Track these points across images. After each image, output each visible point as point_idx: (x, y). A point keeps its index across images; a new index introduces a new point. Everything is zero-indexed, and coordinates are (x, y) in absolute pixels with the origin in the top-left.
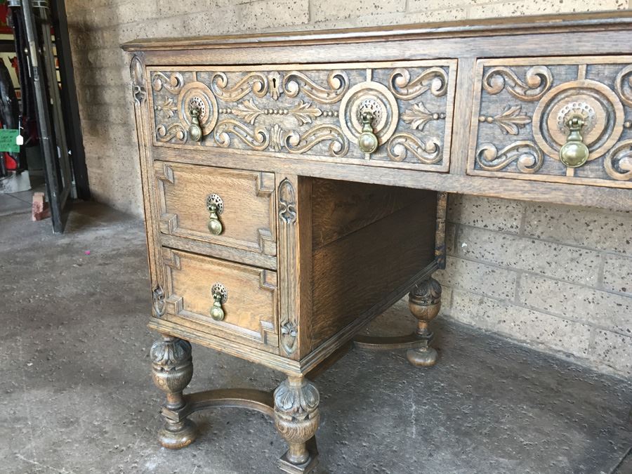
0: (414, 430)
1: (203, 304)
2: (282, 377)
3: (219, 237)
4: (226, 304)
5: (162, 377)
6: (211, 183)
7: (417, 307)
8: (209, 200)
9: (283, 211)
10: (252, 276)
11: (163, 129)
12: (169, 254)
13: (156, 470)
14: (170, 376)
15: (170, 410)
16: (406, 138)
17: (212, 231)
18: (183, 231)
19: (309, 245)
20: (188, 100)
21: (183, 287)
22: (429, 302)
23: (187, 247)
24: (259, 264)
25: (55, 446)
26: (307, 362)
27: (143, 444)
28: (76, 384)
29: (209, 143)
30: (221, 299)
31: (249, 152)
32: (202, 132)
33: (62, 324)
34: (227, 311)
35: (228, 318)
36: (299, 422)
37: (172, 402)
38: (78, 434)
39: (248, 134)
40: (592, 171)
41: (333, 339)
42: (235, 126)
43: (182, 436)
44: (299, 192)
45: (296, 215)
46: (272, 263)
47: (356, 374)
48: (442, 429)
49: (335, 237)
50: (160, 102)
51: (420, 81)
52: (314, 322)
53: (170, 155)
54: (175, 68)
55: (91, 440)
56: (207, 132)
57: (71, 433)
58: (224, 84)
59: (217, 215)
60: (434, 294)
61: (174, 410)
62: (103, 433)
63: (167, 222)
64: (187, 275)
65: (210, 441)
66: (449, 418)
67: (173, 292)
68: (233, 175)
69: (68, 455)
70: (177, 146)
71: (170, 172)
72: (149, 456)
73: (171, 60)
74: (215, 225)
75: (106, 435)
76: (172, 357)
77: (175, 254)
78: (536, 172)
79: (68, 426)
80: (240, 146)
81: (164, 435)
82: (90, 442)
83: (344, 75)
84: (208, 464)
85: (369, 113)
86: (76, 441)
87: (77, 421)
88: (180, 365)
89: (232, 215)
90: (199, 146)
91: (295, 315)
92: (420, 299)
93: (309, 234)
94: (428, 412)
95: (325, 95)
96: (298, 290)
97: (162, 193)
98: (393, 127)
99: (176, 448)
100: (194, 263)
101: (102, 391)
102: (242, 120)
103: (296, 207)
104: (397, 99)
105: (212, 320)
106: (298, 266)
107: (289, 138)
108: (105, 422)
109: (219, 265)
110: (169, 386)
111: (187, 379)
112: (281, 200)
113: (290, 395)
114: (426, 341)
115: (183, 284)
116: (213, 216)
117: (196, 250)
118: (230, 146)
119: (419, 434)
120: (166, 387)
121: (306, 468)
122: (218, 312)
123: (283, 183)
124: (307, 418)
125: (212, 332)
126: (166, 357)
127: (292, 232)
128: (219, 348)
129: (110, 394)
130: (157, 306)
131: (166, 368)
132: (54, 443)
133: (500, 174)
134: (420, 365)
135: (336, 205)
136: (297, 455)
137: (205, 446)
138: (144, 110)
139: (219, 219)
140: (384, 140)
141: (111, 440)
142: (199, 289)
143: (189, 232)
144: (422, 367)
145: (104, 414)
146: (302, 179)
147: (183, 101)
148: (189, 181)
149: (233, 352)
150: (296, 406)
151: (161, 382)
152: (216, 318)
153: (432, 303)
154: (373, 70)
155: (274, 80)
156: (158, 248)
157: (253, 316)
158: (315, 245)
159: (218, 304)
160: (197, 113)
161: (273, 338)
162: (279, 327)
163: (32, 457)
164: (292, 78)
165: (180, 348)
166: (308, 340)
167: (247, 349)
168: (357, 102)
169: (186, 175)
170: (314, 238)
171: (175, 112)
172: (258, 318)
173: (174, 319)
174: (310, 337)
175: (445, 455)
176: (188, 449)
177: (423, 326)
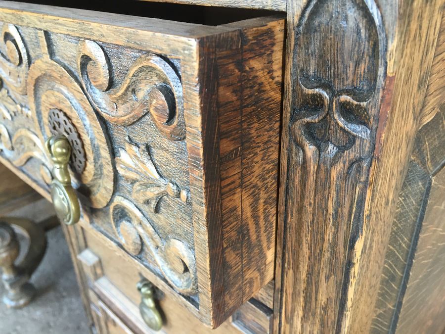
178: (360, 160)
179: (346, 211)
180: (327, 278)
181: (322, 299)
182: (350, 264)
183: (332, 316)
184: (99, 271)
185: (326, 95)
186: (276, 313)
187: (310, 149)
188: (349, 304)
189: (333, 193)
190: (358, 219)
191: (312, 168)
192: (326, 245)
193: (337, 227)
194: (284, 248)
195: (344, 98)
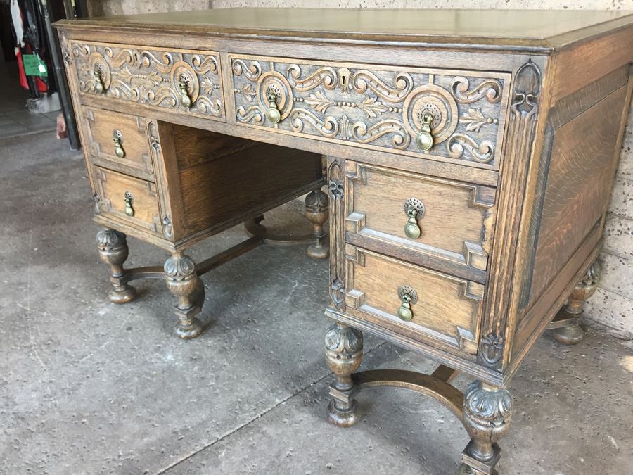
0: (288, 299)
1: (121, 205)
2: (169, 255)
3: (123, 159)
4: (134, 205)
5: (105, 254)
6: (114, 122)
7: (309, 214)
8: (115, 134)
9: (153, 143)
10: (145, 186)
11: (83, 83)
12: (99, 170)
13: (104, 315)
14: (110, 254)
15: (114, 277)
16: (205, 100)
17: (118, 155)
18: (104, 154)
19: (175, 167)
20: (93, 65)
21: (109, 193)
22: (317, 210)
23: (107, 166)
24: (146, 178)
25: (43, 300)
26: (181, 244)
27: (100, 301)
28: (65, 263)
29: (109, 94)
30: (130, 202)
31: (130, 103)
32: (104, 87)
33: (64, 222)
34: (135, 209)
35: (136, 215)
36: (178, 282)
37: (115, 272)
38: (60, 293)
39: (128, 91)
40: (285, 125)
41: (208, 230)
42: (121, 84)
43: (124, 295)
44: (160, 130)
45: (159, 145)
46: (152, 178)
47: (267, 262)
48: (308, 299)
49: (201, 160)
50: (79, 65)
51: (206, 63)
52: (186, 218)
53: (89, 101)
54: (84, 42)
55: (67, 297)
56: (107, 87)
57: (55, 292)
58: (111, 56)
59: (120, 144)
60: (321, 204)
61: (117, 277)
62: (76, 293)
63: (93, 148)
64: (110, 185)
65: (145, 300)
66: (318, 292)
67: (105, 197)
68: (124, 118)
69: (50, 305)
70: (92, 96)
71: (91, 113)
72: (102, 307)
73: (81, 36)
74: (119, 151)
75: (78, 295)
76: (109, 241)
77: (101, 170)
78: (263, 125)
79: (53, 288)
80: (125, 98)
81: (111, 294)
82: (66, 298)
83: (170, 55)
84: (139, 314)
85: (184, 82)
86: (56, 297)
87: (61, 286)
88: (116, 246)
89: (128, 145)
90: (103, 96)
91: (169, 213)
92: (311, 208)
93: (174, 158)
94: (305, 288)
95: (163, 68)
96: (168, 196)
97: (89, 127)
98: (197, 92)
99: (120, 303)
100: (113, 177)
101: (81, 268)
102: (124, 81)
103: (159, 140)
104: (197, 74)
105: (126, 215)
106: (166, 180)
107: (149, 94)
108: (78, 287)
109: (126, 178)
110: (110, 261)
111: (124, 256)
112: (152, 136)
113: (172, 265)
114: (318, 240)
115: (109, 191)
116: (117, 145)
117: (112, 168)
118: (120, 97)
119: (290, 301)
120: (108, 262)
121: (188, 313)
122: (129, 211)
123: (150, 124)
124: (183, 280)
125: (128, 224)
126: (105, 241)
127: (160, 158)
128: (132, 235)
129: (87, 270)
130: (97, 207)
131: (106, 248)
132: (42, 298)
133: (247, 125)
134: (315, 257)
135: (198, 138)
136: (184, 304)
137: (141, 303)
138: (71, 69)
139: (121, 147)
140: (194, 100)
141: (80, 297)
142: (118, 194)
143: (107, 155)
144: (316, 259)
145: (79, 282)
146: (161, 123)
147: (91, 65)
148: (102, 120)
149: (139, 237)
150: (175, 271)
151: (104, 258)
152: (128, 214)
153: (320, 210)
154: (183, 54)
155: (136, 55)
156: (92, 166)
157: (149, 213)
158: (181, 165)
159: (128, 205)
160: (100, 75)
161: (159, 227)
162: (161, 220)
163: (27, 305)
164: (145, 55)
165: (115, 235)
166: (182, 230)
167: (147, 235)
168: (178, 74)
169: (100, 116)
170: (178, 162)
171: (88, 72)
172: (151, 214)
173: (107, 216)
174: (183, 227)
175: (301, 313)
176: (129, 305)
177: (317, 228)
178: (534, 114)
179: (530, 132)
180: (522, 161)
181: (520, 170)
182: (531, 151)
183: (523, 177)
184: (363, 224)
185: (524, 96)
186: (498, 187)
187: (518, 114)
188: (530, 168)
189: (526, 126)
190: (534, 134)
191: (518, 119)
192: (522, 147)
193: (526, 139)
194: (504, 155)
195: (530, 95)
